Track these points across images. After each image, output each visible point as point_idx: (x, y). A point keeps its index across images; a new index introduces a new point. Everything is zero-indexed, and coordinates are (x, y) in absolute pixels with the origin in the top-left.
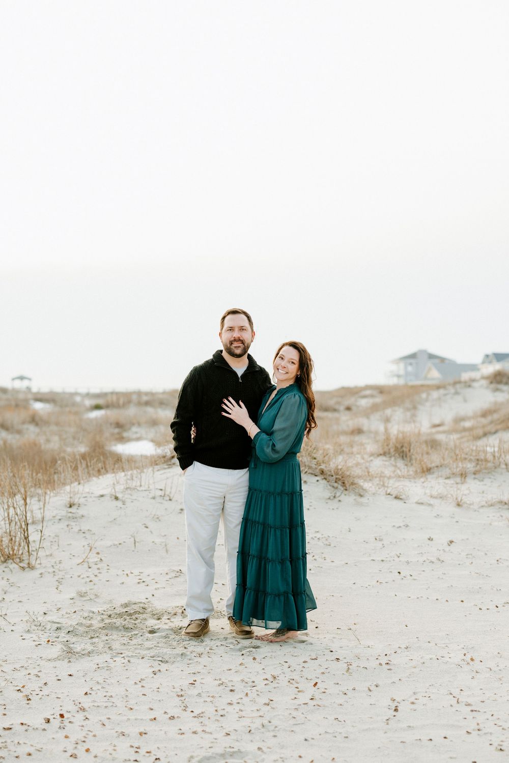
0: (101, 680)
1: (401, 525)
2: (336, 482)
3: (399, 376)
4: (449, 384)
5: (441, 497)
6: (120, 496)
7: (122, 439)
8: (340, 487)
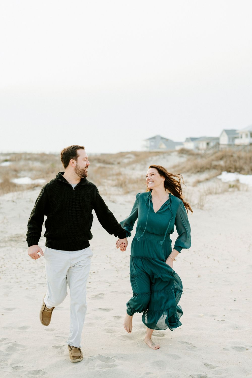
3: (147, 147)
4: (162, 152)
6: (15, 201)
7: (17, 177)
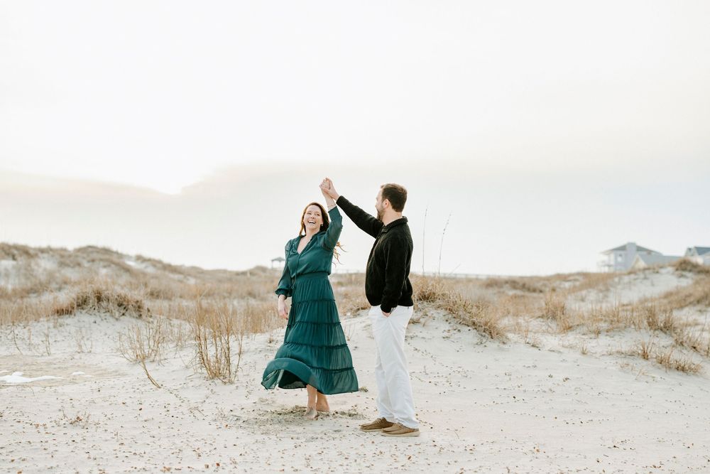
0: (255, 449)
1: (530, 365)
2: (484, 332)
4: (639, 270)
5: (571, 347)
8: (487, 335)
